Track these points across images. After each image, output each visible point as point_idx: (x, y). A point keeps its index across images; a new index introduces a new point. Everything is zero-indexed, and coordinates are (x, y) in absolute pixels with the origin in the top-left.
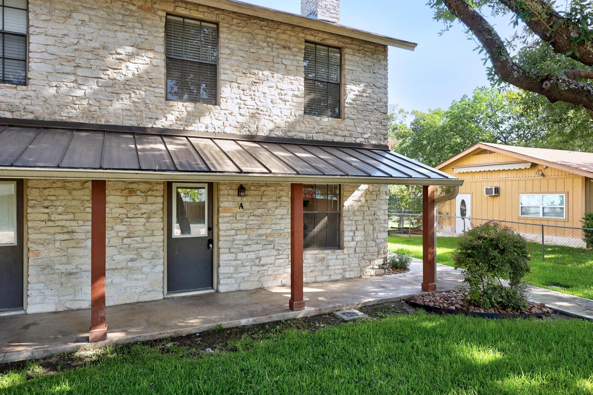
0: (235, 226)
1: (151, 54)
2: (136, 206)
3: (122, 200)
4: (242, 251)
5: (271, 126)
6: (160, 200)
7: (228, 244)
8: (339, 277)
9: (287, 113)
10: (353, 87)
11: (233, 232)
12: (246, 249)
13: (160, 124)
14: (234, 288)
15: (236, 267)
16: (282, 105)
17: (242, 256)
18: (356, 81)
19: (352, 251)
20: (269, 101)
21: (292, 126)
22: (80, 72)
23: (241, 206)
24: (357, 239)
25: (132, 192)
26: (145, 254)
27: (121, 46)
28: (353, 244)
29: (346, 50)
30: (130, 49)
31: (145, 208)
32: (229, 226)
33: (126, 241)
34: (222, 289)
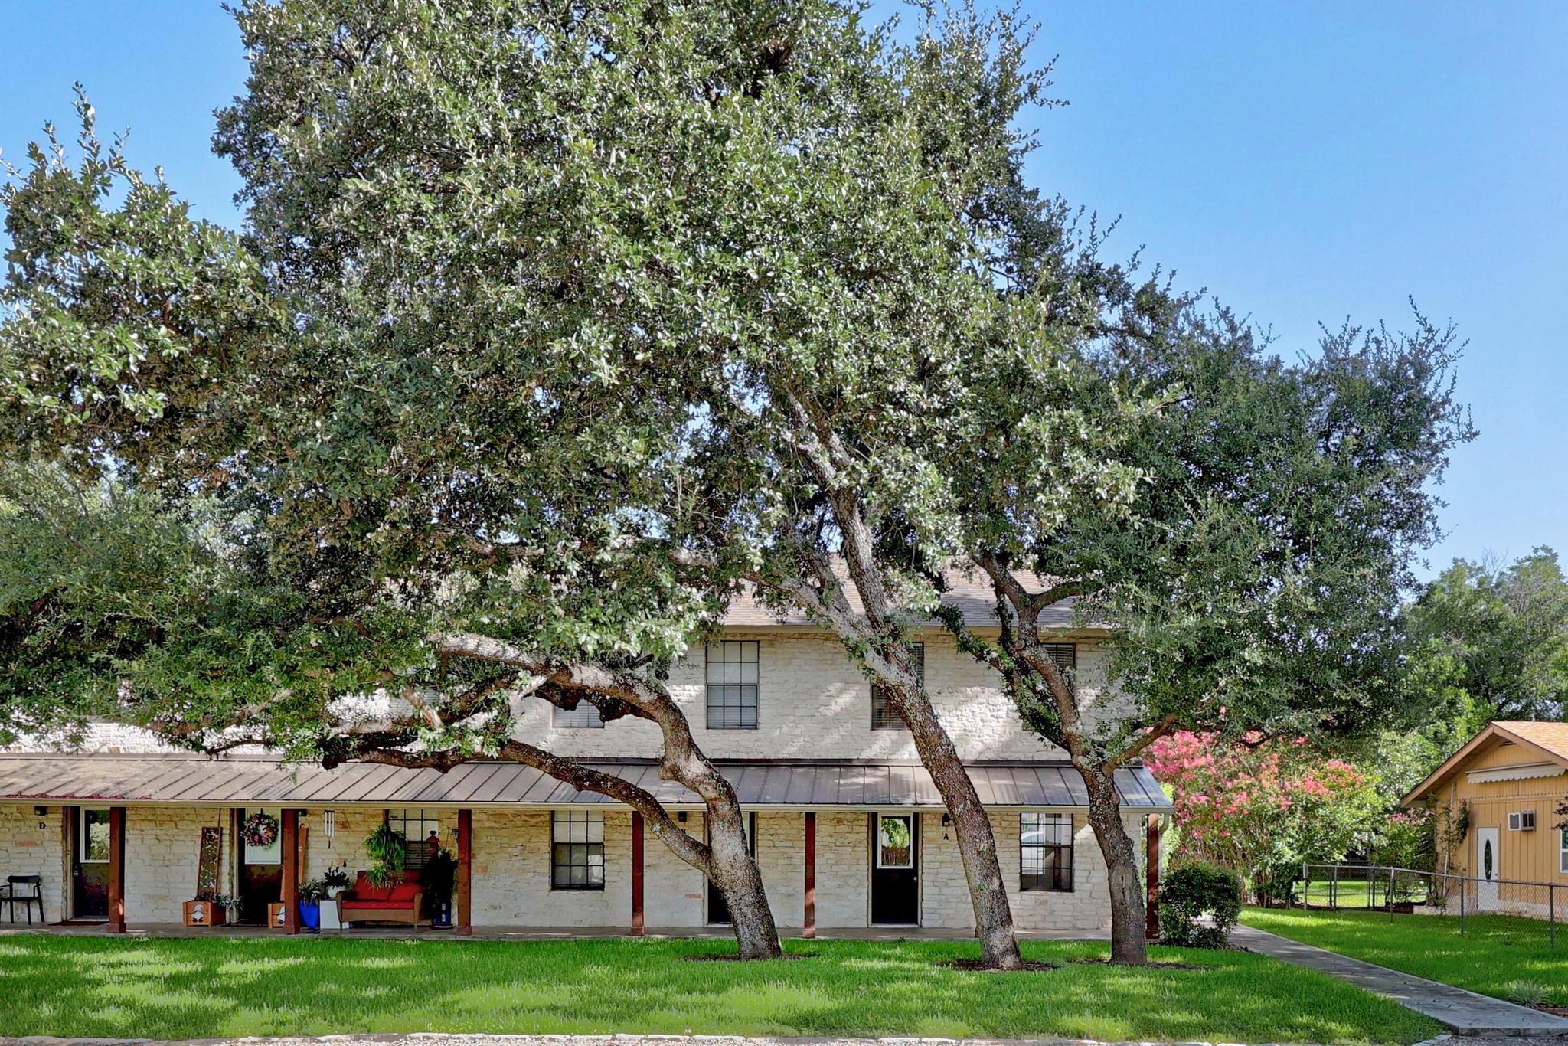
0: (939, 858)
1: (857, 688)
2: (842, 835)
3: (831, 829)
4: (947, 885)
5: (980, 747)
6: (865, 829)
7: (932, 878)
8: (1068, 926)
9: (999, 730)
10: (1088, 690)
11: (937, 865)
12: (951, 883)
13: (865, 755)
14: (938, 924)
15: (940, 902)
16: (994, 723)
17: (946, 891)
18: (1090, 683)
19: (1086, 895)
20: (978, 720)
21: (1006, 746)
22: (798, 713)
23: (946, 837)
24: (1094, 880)
25: (839, 821)
26: (851, 882)
27: (831, 682)
28: (1088, 887)
29: (1079, 647)
30: (839, 685)
31: (852, 837)
32: (932, 858)
33: (835, 868)
34: (925, 924)
